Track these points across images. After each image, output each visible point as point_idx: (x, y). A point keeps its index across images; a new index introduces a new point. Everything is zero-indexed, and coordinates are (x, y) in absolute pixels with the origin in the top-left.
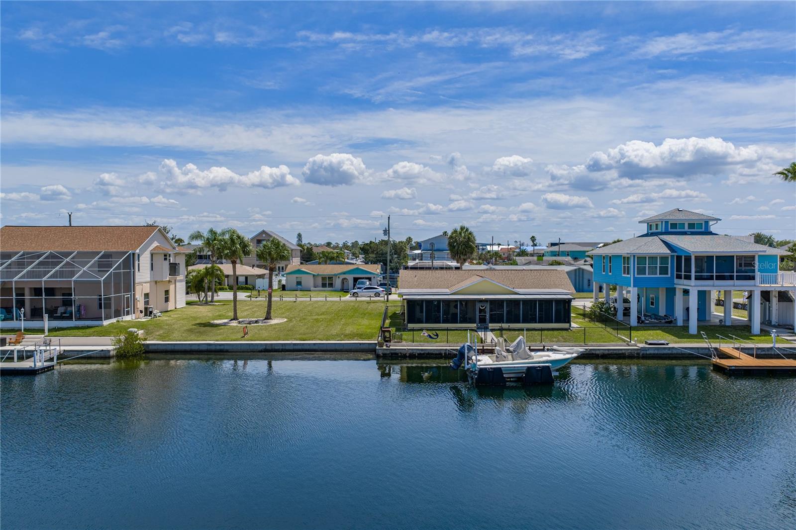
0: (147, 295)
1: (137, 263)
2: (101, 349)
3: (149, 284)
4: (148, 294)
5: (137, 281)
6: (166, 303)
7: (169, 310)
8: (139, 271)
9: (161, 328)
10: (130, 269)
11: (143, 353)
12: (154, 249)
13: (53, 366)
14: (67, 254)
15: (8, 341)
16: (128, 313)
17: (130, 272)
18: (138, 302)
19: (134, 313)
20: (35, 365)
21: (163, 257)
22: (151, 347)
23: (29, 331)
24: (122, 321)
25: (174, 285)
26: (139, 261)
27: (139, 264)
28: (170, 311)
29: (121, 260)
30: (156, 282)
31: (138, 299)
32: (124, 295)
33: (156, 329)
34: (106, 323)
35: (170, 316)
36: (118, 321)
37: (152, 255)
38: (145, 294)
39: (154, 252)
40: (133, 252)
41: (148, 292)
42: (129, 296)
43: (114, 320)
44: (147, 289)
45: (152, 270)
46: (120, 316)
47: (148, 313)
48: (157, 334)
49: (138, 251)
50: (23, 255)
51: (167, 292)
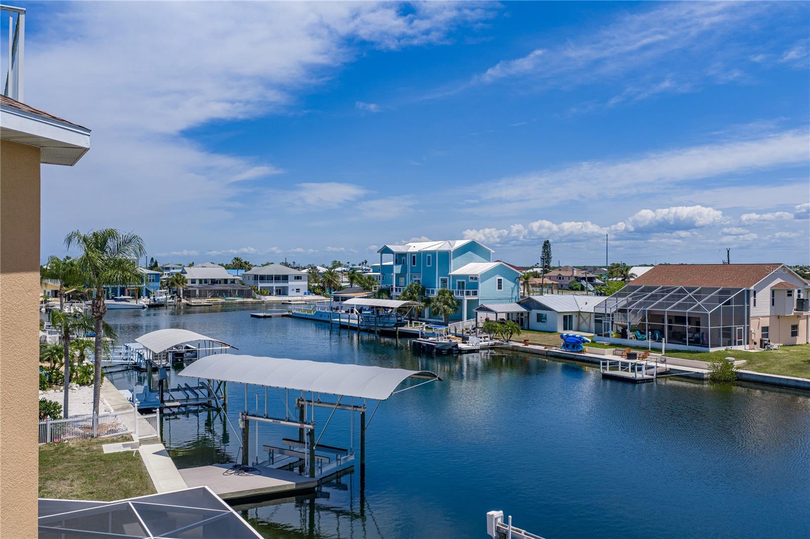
0: (765, 329)
1: (752, 299)
2: (697, 372)
3: (768, 318)
4: (768, 327)
5: (751, 315)
6: (794, 337)
7: (797, 344)
8: (755, 305)
9: (766, 360)
10: (744, 304)
11: (736, 380)
12: (776, 286)
13: (652, 379)
14: (691, 290)
15: (638, 355)
16: (740, 343)
17: (743, 307)
18: (753, 335)
19: (748, 343)
20: (636, 376)
21: (786, 294)
22: (744, 376)
23: (655, 350)
24: (731, 350)
25: (806, 320)
26: (755, 297)
27: (755, 300)
28: (799, 345)
29: (733, 296)
30: (779, 317)
31: (753, 332)
32: (735, 328)
33: (760, 360)
34: (712, 350)
35: (788, 351)
36: (726, 350)
37: (773, 292)
38: (762, 327)
39: (776, 288)
40: (747, 289)
41: (768, 325)
42: (742, 328)
43: (723, 349)
44: (766, 322)
45: (773, 305)
46: (731, 345)
47: (763, 345)
48: (758, 365)
49: (752, 288)
50: (663, 288)
51: (795, 327)
